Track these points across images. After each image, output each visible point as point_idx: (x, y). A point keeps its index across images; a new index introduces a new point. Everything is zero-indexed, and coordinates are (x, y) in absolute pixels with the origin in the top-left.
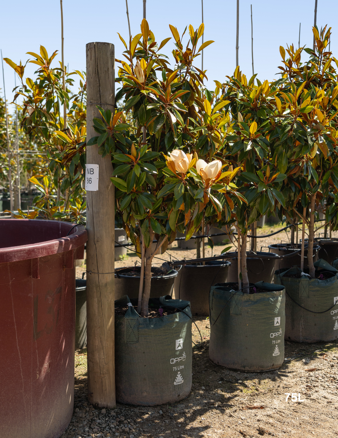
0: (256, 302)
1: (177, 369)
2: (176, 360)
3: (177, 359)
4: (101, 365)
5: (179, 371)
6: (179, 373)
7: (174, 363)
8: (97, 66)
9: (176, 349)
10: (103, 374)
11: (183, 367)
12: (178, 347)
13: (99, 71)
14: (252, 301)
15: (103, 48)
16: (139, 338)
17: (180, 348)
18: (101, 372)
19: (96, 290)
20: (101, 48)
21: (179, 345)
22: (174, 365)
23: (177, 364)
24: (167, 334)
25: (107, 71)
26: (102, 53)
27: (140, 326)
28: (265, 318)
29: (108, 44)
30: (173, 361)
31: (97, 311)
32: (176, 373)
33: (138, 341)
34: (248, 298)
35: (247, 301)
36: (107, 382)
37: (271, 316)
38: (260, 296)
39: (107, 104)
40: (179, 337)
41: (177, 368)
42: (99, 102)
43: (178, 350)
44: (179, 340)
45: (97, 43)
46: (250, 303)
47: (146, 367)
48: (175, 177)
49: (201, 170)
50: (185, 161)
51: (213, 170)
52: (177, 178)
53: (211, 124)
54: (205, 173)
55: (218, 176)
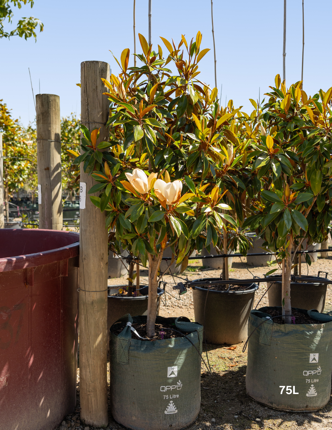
0: (287, 334)
1: (169, 398)
2: (167, 388)
3: (169, 387)
4: (87, 383)
5: (171, 400)
6: (171, 402)
7: (164, 391)
8: (86, 84)
9: (168, 377)
10: (89, 392)
11: (178, 396)
12: (171, 374)
13: (88, 90)
14: (282, 332)
15: (91, 66)
16: (129, 359)
17: (173, 376)
18: (88, 390)
19: (83, 307)
20: (90, 66)
21: (173, 373)
22: (165, 393)
23: (169, 392)
24: (158, 359)
25: (95, 89)
26: (90, 72)
27: (132, 348)
28: (297, 353)
29: (97, 62)
30: (163, 389)
31: (83, 328)
32: (168, 401)
33: (128, 363)
34: (278, 328)
35: (276, 332)
36: (93, 400)
37: (305, 351)
38: (292, 328)
39: (95, 122)
40: (172, 364)
41: (169, 396)
42: (87, 121)
43: (171, 378)
44: (173, 367)
45: (87, 62)
46: (281, 334)
47: (135, 391)
48: (136, 198)
49: (156, 191)
50: (136, 181)
51: (168, 191)
52: (139, 199)
53: (203, 139)
54: (161, 195)
55: (179, 198)
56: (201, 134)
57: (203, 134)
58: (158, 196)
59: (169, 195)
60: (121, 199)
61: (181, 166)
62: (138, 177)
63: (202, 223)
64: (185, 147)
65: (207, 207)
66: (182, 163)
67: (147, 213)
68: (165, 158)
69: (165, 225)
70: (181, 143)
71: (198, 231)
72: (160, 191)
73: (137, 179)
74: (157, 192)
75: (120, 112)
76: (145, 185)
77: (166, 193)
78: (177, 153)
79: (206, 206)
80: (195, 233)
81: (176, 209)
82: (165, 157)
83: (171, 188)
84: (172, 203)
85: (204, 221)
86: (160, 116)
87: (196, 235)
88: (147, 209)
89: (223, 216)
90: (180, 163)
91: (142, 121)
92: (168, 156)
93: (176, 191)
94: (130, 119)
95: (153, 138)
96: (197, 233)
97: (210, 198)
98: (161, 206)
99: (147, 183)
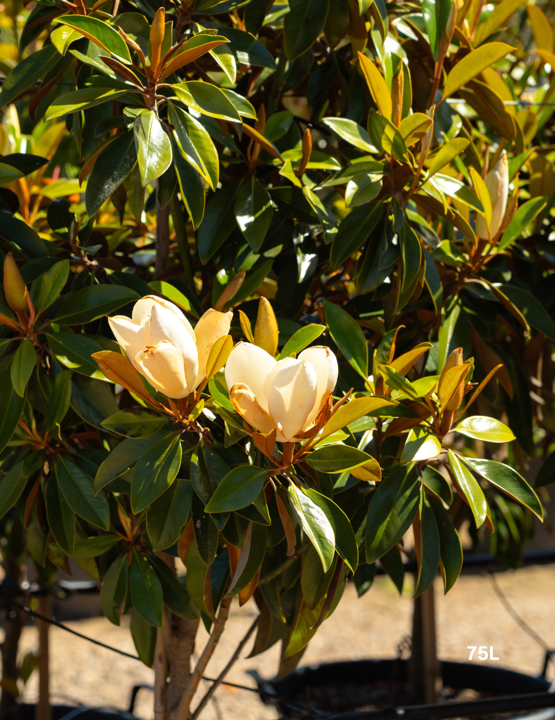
48: (149, 411)
49: (236, 391)
50: (159, 354)
51: (287, 393)
52: (158, 415)
53: (400, 155)
54: (256, 406)
55: (325, 415)
56: (389, 132)
57: (397, 134)
58: (242, 412)
59: (287, 407)
60: (68, 403)
61: (303, 259)
62: (163, 337)
63: (402, 501)
64: (318, 176)
65: (424, 439)
66: (307, 247)
67: (197, 476)
68: (243, 228)
69: (264, 521)
70: (303, 162)
71: (387, 533)
72: (249, 393)
73: (162, 347)
74: (241, 395)
75: (68, 54)
76: (188, 364)
77: (277, 400)
78: (288, 199)
79: (417, 434)
80: (375, 543)
81: (313, 456)
82: (243, 221)
83: (296, 384)
84: (297, 436)
85: (408, 493)
86: (229, 66)
87: (380, 547)
88: (195, 459)
89: (482, 470)
90: (299, 245)
91: (160, 91)
92: (252, 219)
93: (315, 394)
94: (109, 83)
95: (209, 164)
96: (386, 542)
97: (434, 403)
98: (248, 446)
99: (194, 356)
